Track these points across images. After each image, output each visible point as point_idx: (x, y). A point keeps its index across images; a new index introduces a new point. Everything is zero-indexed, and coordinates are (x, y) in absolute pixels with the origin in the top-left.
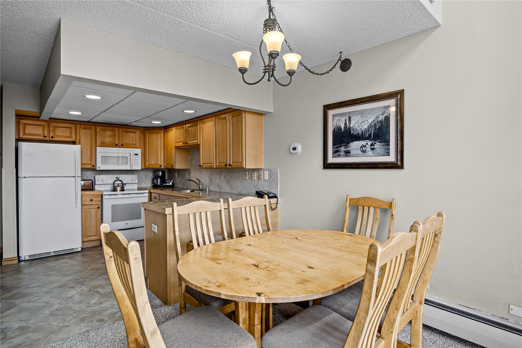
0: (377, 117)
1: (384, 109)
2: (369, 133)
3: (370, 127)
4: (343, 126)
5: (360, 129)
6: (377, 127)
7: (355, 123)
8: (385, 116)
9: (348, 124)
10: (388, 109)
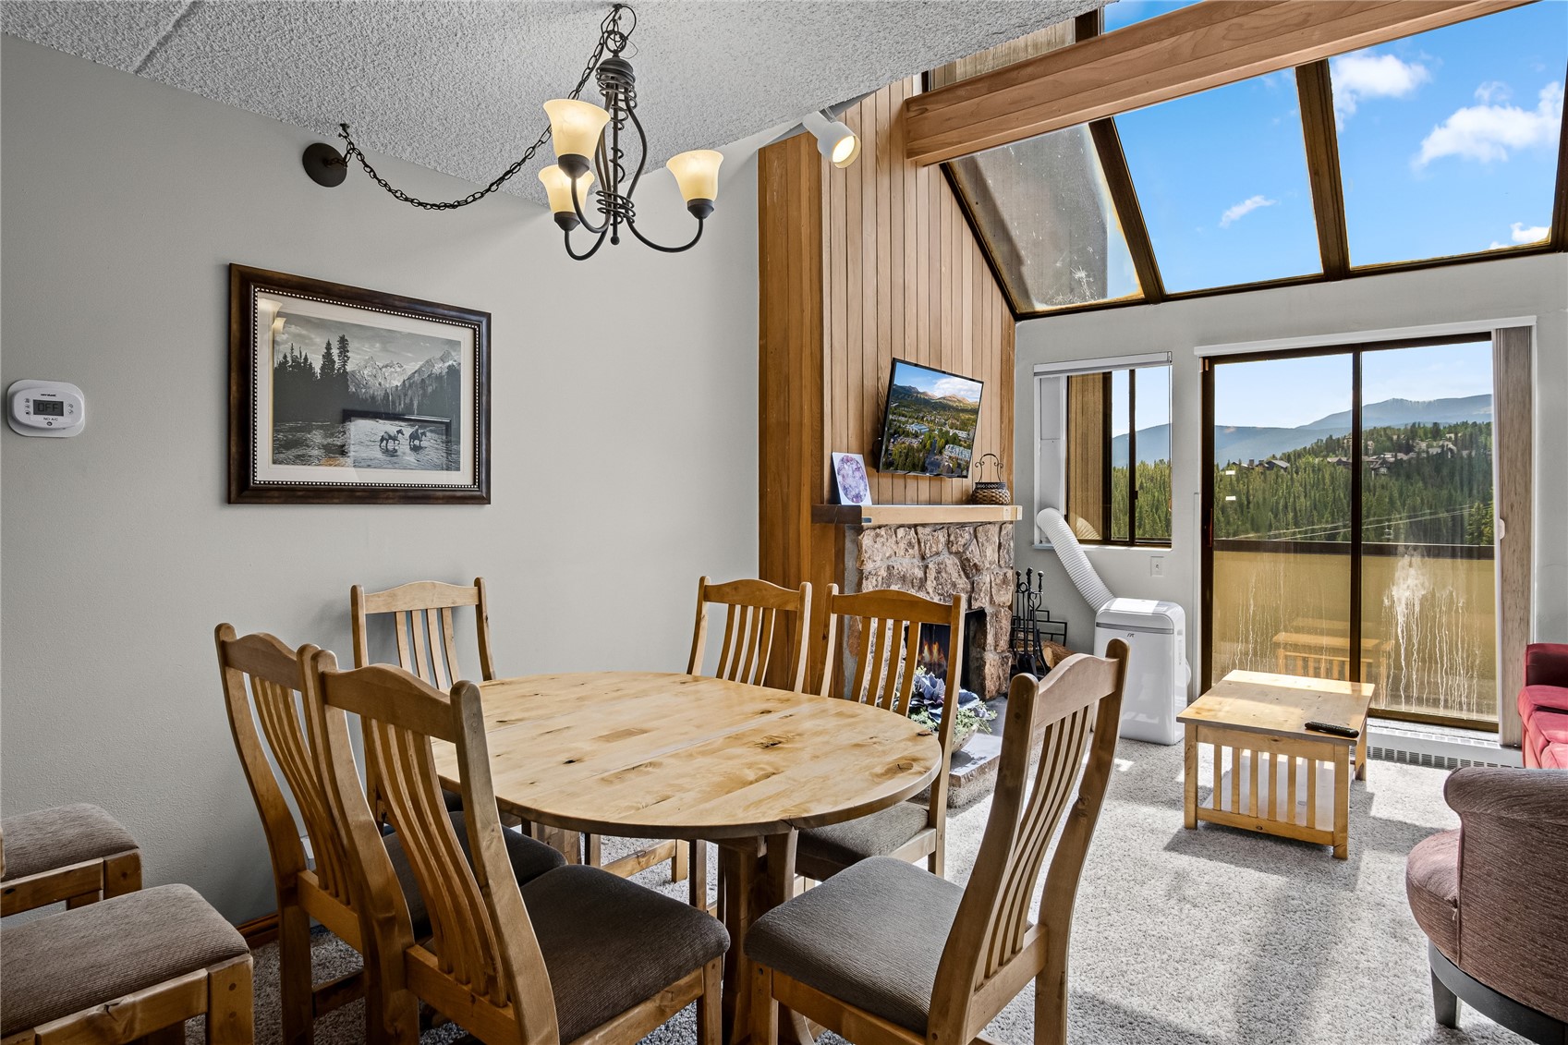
0: (429, 363)
1: (446, 347)
2: (408, 401)
3: (410, 385)
4: (317, 364)
5: (380, 384)
6: (430, 389)
7: (363, 363)
8: (449, 366)
9: (336, 358)
10: (455, 351)
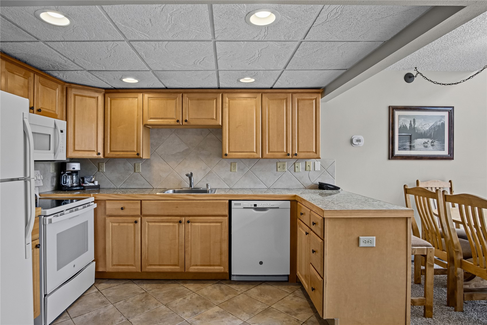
0: (436, 122)
1: (441, 118)
2: (430, 133)
3: (431, 129)
4: (408, 126)
5: (423, 129)
6: (436, 129)
7: (419, 125)
8: (442, 123)
9: (412, 124)
10: (443, 118)
